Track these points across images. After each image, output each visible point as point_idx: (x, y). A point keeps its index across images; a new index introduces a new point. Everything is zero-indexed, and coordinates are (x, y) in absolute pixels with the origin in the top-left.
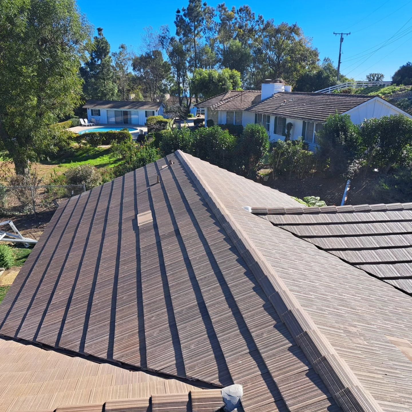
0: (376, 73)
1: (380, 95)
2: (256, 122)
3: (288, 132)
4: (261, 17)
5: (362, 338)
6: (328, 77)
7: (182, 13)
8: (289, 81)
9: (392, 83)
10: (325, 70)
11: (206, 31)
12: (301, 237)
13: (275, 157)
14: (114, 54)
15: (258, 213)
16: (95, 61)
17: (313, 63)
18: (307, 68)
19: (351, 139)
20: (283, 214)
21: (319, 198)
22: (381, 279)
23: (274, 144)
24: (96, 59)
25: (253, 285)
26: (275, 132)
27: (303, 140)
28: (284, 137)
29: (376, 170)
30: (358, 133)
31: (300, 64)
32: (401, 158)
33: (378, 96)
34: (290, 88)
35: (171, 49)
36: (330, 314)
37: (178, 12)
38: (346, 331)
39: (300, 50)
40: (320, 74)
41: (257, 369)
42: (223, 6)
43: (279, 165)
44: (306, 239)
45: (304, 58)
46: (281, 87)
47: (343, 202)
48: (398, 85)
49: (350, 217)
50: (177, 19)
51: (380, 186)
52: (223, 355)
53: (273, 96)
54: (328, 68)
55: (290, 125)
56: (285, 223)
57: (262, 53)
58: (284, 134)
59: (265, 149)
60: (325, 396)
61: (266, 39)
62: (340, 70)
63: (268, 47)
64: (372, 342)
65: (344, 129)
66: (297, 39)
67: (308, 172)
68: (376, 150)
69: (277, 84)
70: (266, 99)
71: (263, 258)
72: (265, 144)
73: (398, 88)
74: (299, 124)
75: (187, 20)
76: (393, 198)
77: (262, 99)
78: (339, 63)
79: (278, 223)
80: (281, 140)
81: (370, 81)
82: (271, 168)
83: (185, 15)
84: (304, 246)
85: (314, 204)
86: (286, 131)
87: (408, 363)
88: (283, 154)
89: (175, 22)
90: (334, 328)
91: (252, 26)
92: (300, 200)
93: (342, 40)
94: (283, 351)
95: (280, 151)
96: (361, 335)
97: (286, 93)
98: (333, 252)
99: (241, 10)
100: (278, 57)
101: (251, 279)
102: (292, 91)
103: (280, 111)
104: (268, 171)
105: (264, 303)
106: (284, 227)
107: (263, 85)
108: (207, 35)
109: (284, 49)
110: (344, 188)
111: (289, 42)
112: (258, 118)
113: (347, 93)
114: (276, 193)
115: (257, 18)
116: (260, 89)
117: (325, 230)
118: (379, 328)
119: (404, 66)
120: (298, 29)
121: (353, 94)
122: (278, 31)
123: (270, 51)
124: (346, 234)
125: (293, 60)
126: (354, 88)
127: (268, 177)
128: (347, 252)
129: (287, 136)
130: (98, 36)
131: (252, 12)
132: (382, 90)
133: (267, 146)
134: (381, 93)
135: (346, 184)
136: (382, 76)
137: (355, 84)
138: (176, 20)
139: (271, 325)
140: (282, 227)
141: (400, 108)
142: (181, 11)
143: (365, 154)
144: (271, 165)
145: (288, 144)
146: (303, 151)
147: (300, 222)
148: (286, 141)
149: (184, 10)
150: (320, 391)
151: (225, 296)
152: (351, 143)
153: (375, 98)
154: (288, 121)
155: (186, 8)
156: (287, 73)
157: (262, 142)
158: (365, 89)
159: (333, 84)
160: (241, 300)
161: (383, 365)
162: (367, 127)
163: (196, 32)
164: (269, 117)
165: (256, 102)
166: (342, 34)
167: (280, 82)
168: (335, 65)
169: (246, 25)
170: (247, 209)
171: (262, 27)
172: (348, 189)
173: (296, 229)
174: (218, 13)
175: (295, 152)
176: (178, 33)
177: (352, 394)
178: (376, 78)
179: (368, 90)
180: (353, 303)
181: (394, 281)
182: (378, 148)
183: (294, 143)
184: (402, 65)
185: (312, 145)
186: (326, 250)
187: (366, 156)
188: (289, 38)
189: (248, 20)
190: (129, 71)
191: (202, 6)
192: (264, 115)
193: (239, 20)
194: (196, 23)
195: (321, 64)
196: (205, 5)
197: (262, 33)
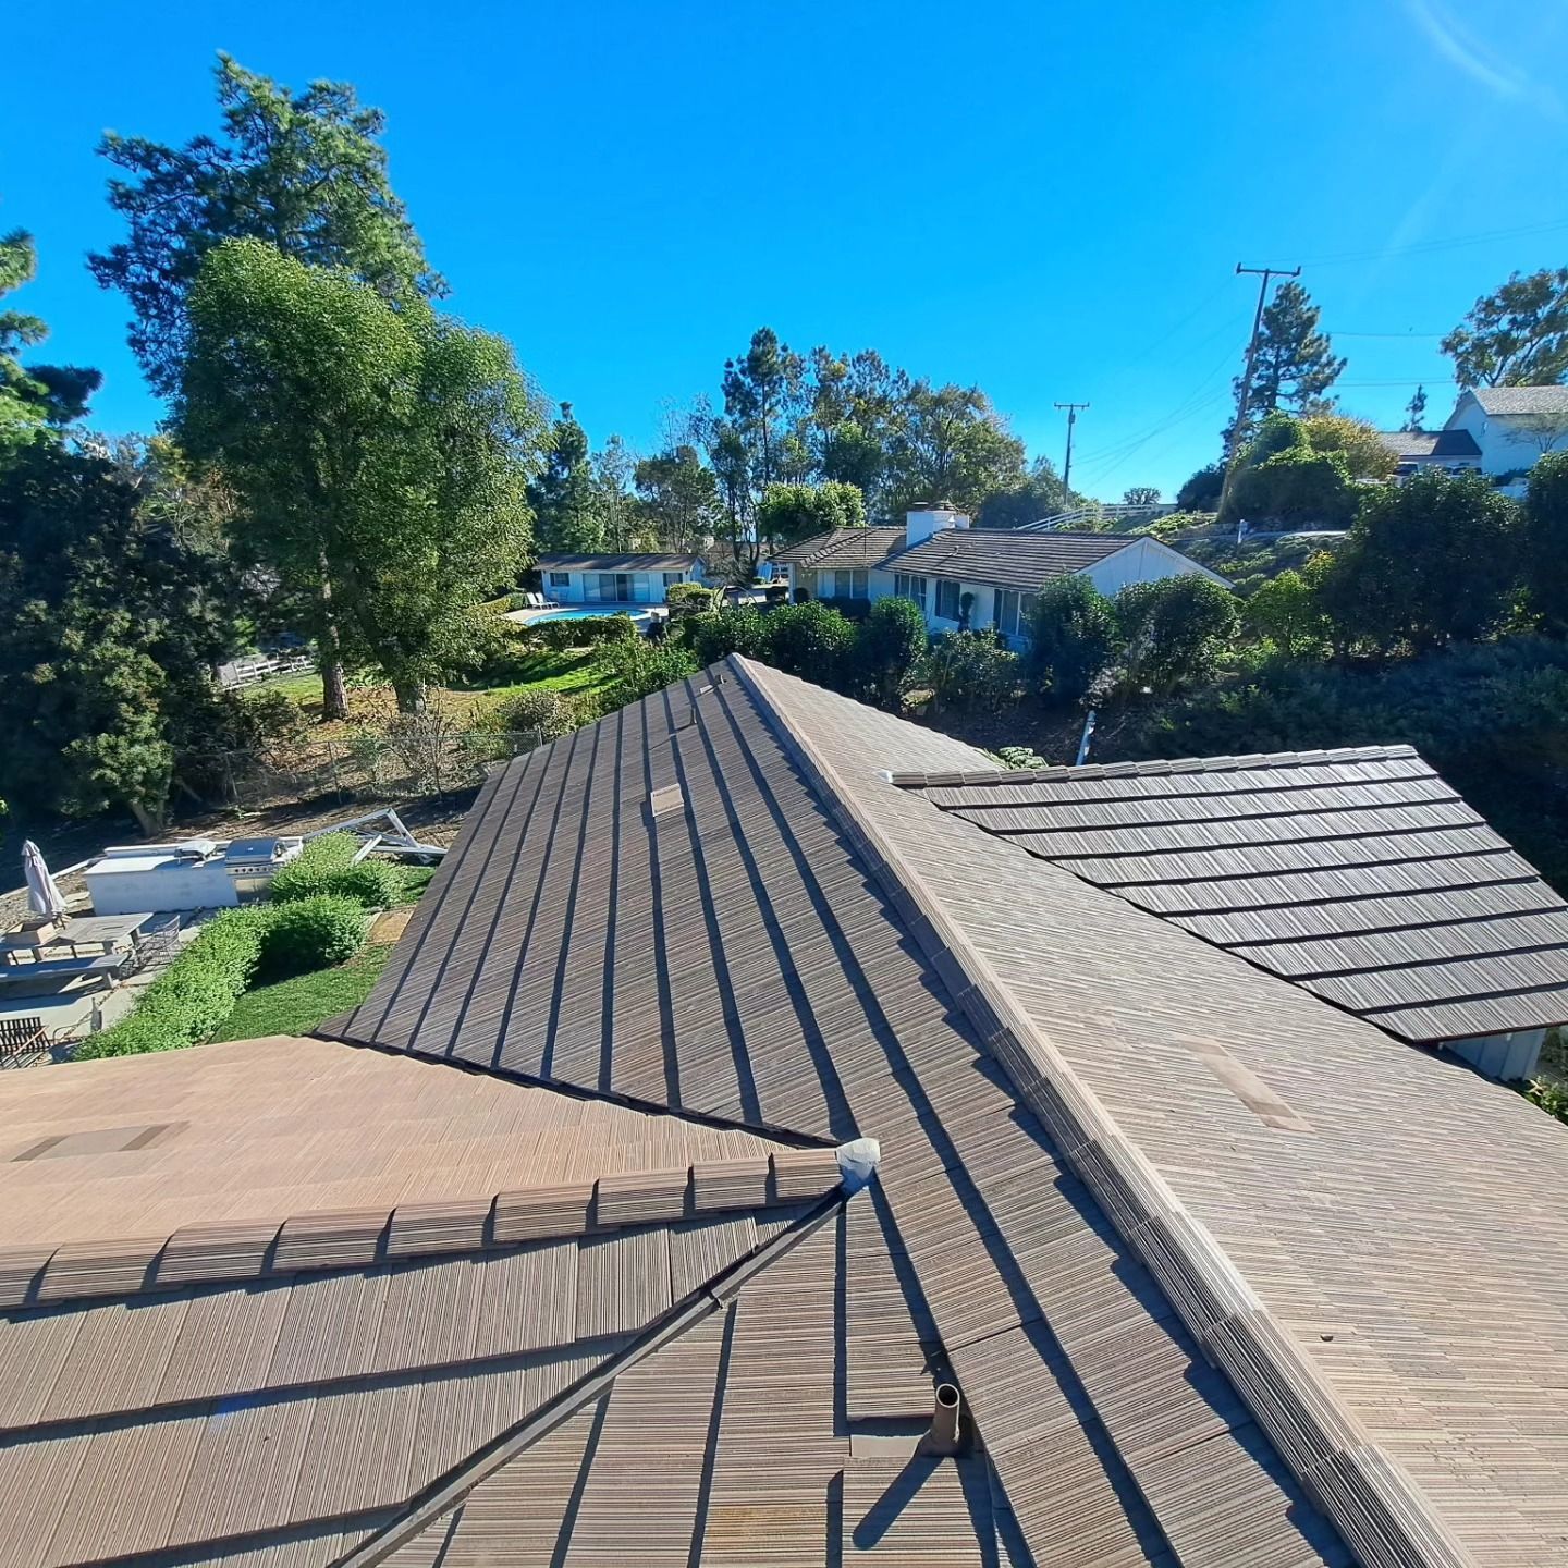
0: (1144, 487)
1: (1153, 532)
2: (897, 592)
3: (965, 612)
4: (903, 374)
5: (1123, 1038)
6: (1044, 496)
7: (736, 368)
8: (963, 506)
9: (1178, 508)
10: (1039, 481)
11: (789, 404)
12: (995, 833)
13: (938, 665)
14: (597, 457)
15: (907, 784)
16: (557, 472)
17: (1014, 468)
18: (1001, 478)
19: (1096, 626)
20: (959, 785)
21: (1031, 751)
22: (1161, 916)
23: (937, 638)
24: (559, 468)
25: (900, 936)
26: (937, 614)
27: (996, 628)
28: (957, 623)
29: (1147, 690)
30: (1110, 614)
31: (986, 469)
32: (1198, 663)
33: (1149, 535)
34: (966, 521)
35: (715, 442)
36: (1059, 990)
37: (730, 365)
38: (1090, 1024)
39: (986, 441)
40: (1027, 490)
41: (910, 1105)
42: (821, 350)
43: (947, 682)
44: (1006, 837)
45: (992, 457)
46: (948, 517)
47: (1080, 758)
48: (1189, 511)
49: (1095, 790)
50: (726, 380)
51: (1155, 723)
52: (837, 1079)
53: (929, 538)
54: (1045, 477)
55: (969, 598)
56: (963, 803)
57: (906, 448)
58: (956, 617)
59: (918, 649)
60: (1048, 1158)
61: (913, 418)
62: (1069, 481)
63: (918, 435)
64: (1144, 1044)
65: (1080, 603)
66: (979, 417)
67: (1009, 696)
68: (1147, 649)
69: (939, 514)
70: (917, 545)
71: (918, 880)
72: (918, 639)
73: (1189, 518)
74: (987, 596)
75: (748, 381)
76: (1182, 747)
77: (908, 544)
78: (1068, 466)
79: (947, 804)
80: (949, 628)
81: (1131, 503)
82: (931, 688)
83: (743, 372)
84: (1003, 851)
85: (1023, 762)
86: (961, 610)
87: (1216, 1086)
88: (954, 658)
89: (723, 387)
90: (1066, 1019)
91: (884, 392)
92: (992, 755)
93: (1072, 418)
94: (961, 1069)
95: (950, 653)
96: (1121, 1031)
97: (958, 530)
98: (1063, 863)
99: (860, 359)
100: (940, 456)
101: (893, 924)
102: (971, 526)
103: (948, 569)
104: (926, 694)
105: (922, 971)
106: (961, 813)
107: (910, 515)
108: (791, 412)
109: (952, 440)
110: (1082, 728)
111: (963, 424)
112: (902, 582)
113: (1084, 531)
114: (943, 739)
115: (893, 376)
116: (905, 524)
117: (1048, 818)
118: (1159, 1017)
119: (1200, 472)
120: (980, 397)
121: (1096, 530)
122: (939, 402)
123: (923, 444)
124: (1088, 824)
125: (971, 463)
126: (1099, 520)
127: (925, 708)
128: (1090, 861)
129: (963, 621)
130: (563, 420)
131: (883, 363)
132: (1157, 523)
133: (923, 642)
134: (1155, 529)
135: (1086, 721)
136: (1156, 493)
137: (1101, 510)
138: (724, 383)
139: (938, 1016)
140: (957, 812)
141: (1195, 560)
142: (735, 363)
143: (1124, 657)
144: (930, 681)
145: (966, 638)
146: (997, 652)
147: (995, 802)
148: (960, 631)
149: (740, 361)
150: (1038, 1148)
151: (840, 959)
152: (1095, 635)
153: (1142, 540)
154: (965, 589)
155: (744, 357)
156: (960, 488)
157: (911, 634)
158: (1120, 522)
159: (1055, 512)
160: (873, 967)
161: (1169, 1093)
162: (1128, 601)
163: (767, 407)
164: (924, 581)
165: (896, 550)
166: (1072, 406)
167: (946, 508)
168: (1059, 472)
169: (872, 390)
170: (885, 776)
171: (905, 393)
172: (1091, 730)
173: (985, 817)
174: (813, 366)
175: (980, 656)
176: (729, 410)
177: (1103, 1152)
178: (1143, 498)
179: (1130, 522)
180: (1104, 966)
181: (1186, 919)
182: (1151, 644)
183: (977, 634)
184: (1196, 471)
185: (1015, 638)
186: (1048, 859)
187: (1126, 661)
188: (961, 416)
189: (875, 379)
190: (627, 491)
191: (779, 351)
192: (915, 578)
193: (857, 380)
194: (766, 388)
195: (1029, 469)
196: (785, 349)
197: (906, 405)
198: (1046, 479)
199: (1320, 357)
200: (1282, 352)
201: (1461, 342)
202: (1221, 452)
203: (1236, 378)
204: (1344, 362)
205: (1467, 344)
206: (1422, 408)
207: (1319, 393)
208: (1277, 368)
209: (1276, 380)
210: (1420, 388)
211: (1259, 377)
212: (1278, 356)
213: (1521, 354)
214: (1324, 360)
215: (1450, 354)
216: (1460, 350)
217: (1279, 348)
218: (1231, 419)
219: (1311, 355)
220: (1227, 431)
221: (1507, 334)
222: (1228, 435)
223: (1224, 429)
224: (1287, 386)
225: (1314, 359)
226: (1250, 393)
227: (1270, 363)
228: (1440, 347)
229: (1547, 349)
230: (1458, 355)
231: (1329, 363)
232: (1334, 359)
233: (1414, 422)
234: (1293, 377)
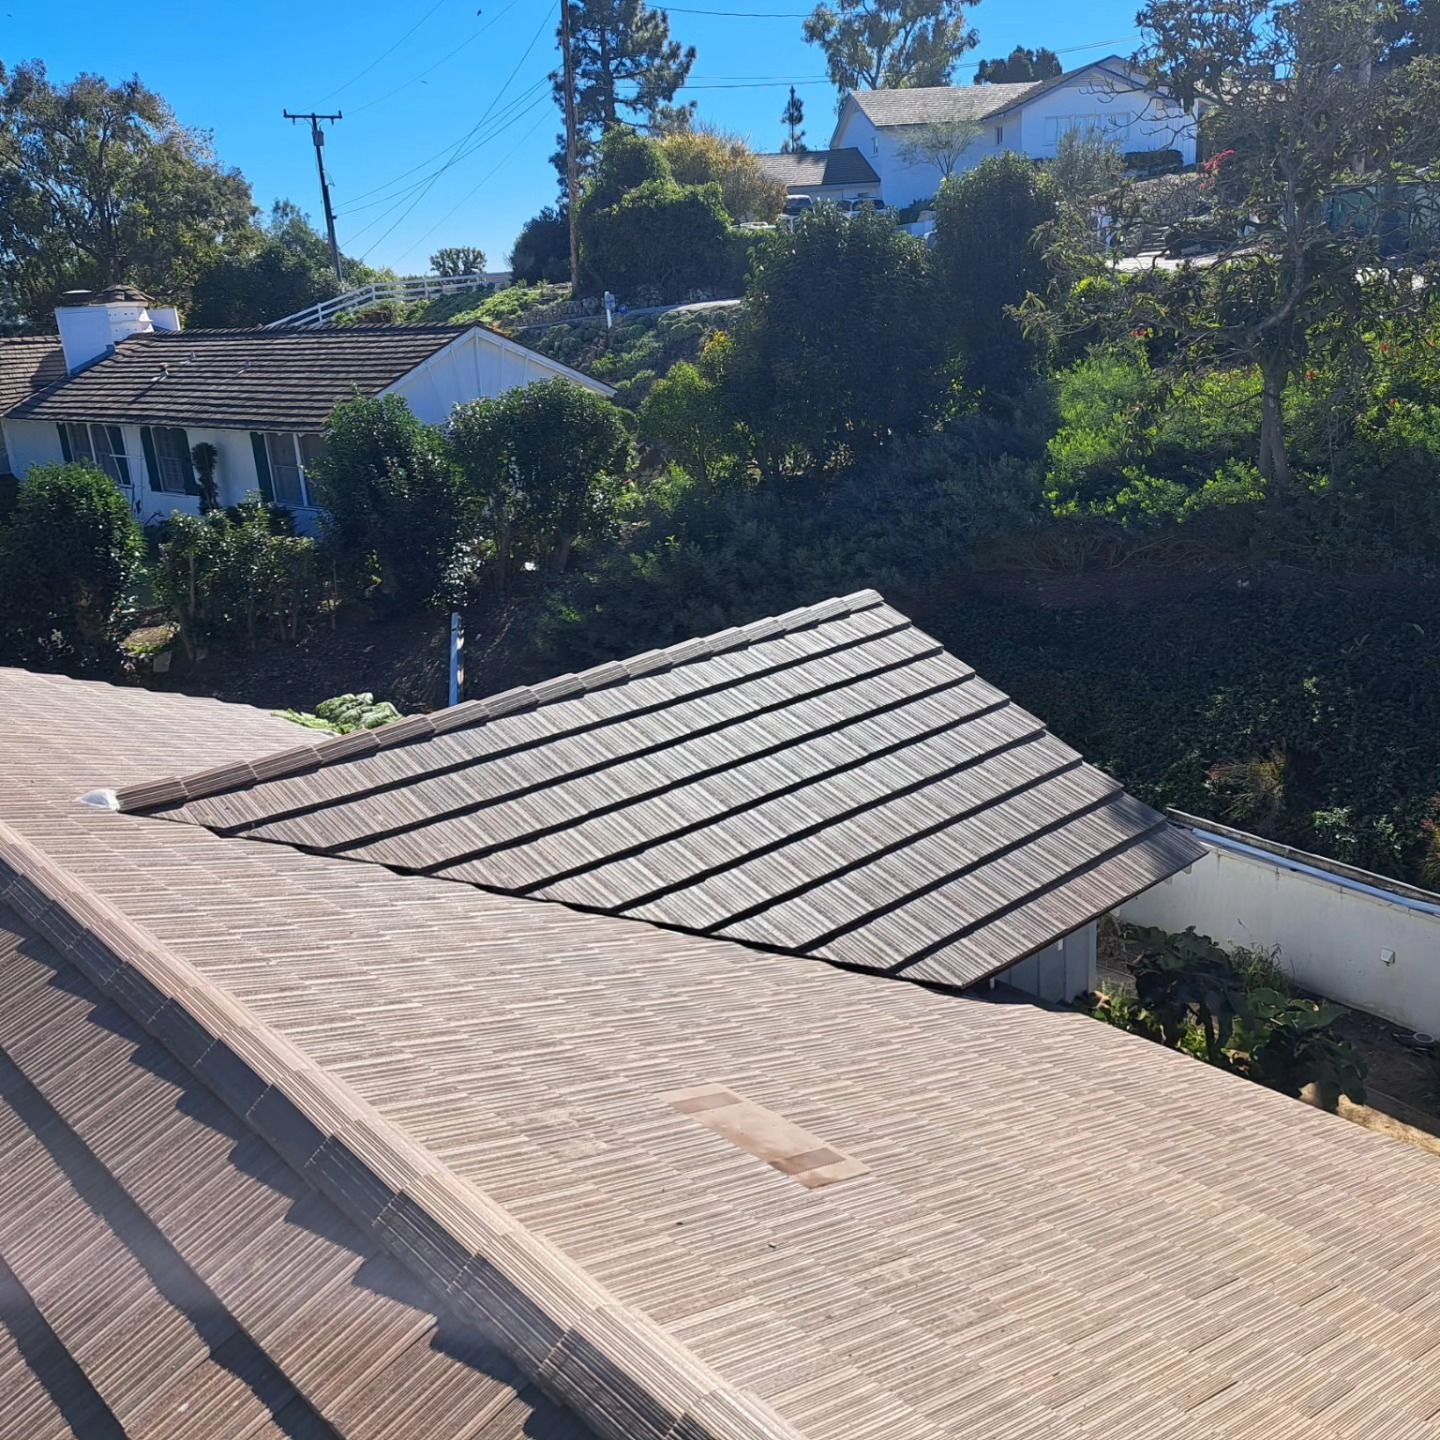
1: (486, 319)
2: (68, 458)
3: (207, 478)
5: (590, 1133)
6: (302, 270)
8: (164, 292)
9: (515, 278)
10: (288, 244)
12: (330, 852)
13: (175, 578)
15: (146, 804)
17: (238, 222)
18: (219, 239)
19: (430, 478)
20: (247, 785)
21: (369, 696)
22: (614, 912)
23: (158, 532)
25: (179, 1092)
26: (156, 486)
27: (265, 500)
28: (196, 500)
29: (529, 566)
30: (446, 455)
31: (189, 226)
32: (592, 516)
33: (478, 323)
34: (174, 320)
36: (477, 1090)
38: (537, 1131)
39: (177, 177)
40: (270, 259)
41: (255, 1402)
43: (198, 605)
44: (350, 853)
45: (198, 206)
46: (132, 316)
47: (453, 692)
48: (532, 284)
49: (479, 741)
51: (553, 614)
52: (107, 1410)
53: (109, 354)
54: (296, 235)
55: (207, 454)
56: (262, 815)
57: (28, 192)
58: (190, 489)
59: (130, 556)
60: (507, 1392)
61: (29, 137)
63: (46, 168)
64: (621, 1132)
65: (396, 444)
66: (155, 136)
67: (314, 613)
68: (516, 503)
69: (118, 309)
70: (86, 367)
71: (195, 977)
72: (125, 536)
73: (533, 293)
74: (239, 448)
76: (598, 644)
77: (69, 367)
78: (330, 218)
79: (234, 823)
80: (183, 510)
81: (445, 274)
82: (171, 620)
84: (348, 880)
85: (358, 718)
86: (197, 475)
87: (734, 1156)
88: (201, 560)
90: (497, 1136)
92: (305, 716)
93: (318, 138)
94: (341, 1292)
95: (191, 554)
96: (586, 1123)
97: (161, 335)
98: (452, 871)
100: (99, 205)
101: (162, 1074)
102: (187, 326)
103: (156, 405)
104: (164, 632)
105: (231, 1143)
106: (262, 831)
107: (61, 315)
109: (113, 177)
110: (447, 643)
111: (129, 148)
112: (73, 439)
113: (379, 322)
114: (209, 709)
116: (55, 331)
117: (410, 805)
118: (637, 1078)
120: (150, 99)
121: (399, 321)
122: (72, 107)
124: (479, 799)
125: (160, 216)
126: (400, 303)
127: (168, 656)
128: (493, 857)
129: (207, 496)
132: (489, 302)
133: (135, 540)
134: (488, 312)
135: (449, 631)
136: (479, 256)
137: (400, 288)
139: (278, 1216)
140: (253, 833)
141: (555, 358)
143: (484, 520)
144: (167, 609)
145: (215, 523)
146: (275, 540)
147: (317, 800)
148: (204, 511)
150: (488, 1382)
151: (69, 1175)
152: (430, 486)
153: (471, 332)
154: (195, 438)
156: (149, 261)
157: (109, 530)
158: (434, 305)
159: (328, 292)
160: (136, 1168)
161: (670, 1196)
162: (469, 430)
164: (116, 433)
165: (46, 382)
166: (312, 117)
167: (129, 298)
168: (318, 226)
170: (101, 800)
172: (460, 643)
173: (306, 829)
175: (249, 550)
177: (588, 1344)
178: (461, 267)
179: (446, 305)
180: (542, 1025)
181: (651, 906)
182: (520, 495)
183: (233, 514)
185: (303, 512)
186: (428, 872)
187: (489, 527)
188: (122, 132)
192: (96, 428)
195: (265, 223)
198: (298, 240)
199: (660, 45)
200: (608, 36)
201: (827, 27)
202: (557, 190)
203: (552, 76)
204: (691, 53)
205: (834, 30)
206: (800, 119)
208: (605, 60)
209: (608, 78)
210: (793, 91)
211: (585, 74)
212: (603, 42)
213: (897, 43)
214: (665, 49)
215: (817, 43)
216: (829, 37)
217: (603, 31)
218: (560, 137)
219: (647, 41)
220: (558, 155)
221: (875, 16)
222: (559, 161)
223: (553, 154)
224: (625, 88)
225: (653, 47)
226: (578, 98)
227: (595, 52)
228: (803, 33)
229: (921, 38)
230: (827, 45)
231: (674, 54)
232: (678, 47)
233: (795, 139)
234: (630, 75)
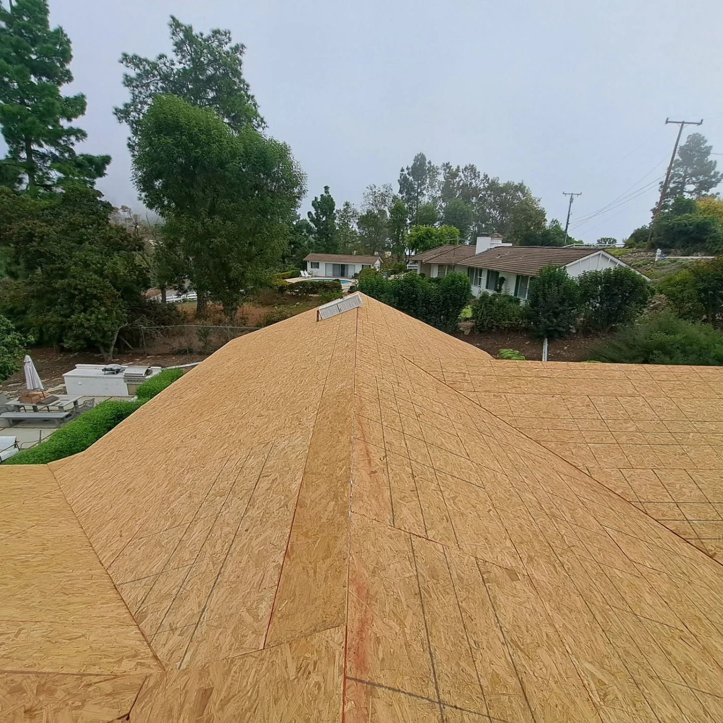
0: (608, 237)
4: (487, 176)
6: (554, 238)
7: (406, 172)
9: (625, 246)
10: (553, 231)
11: (430, 189)
14: (337, 211)
16: (320, 218)
17: (539, 223)
18: (532, 228)
24: (321, 216)
31: (525, 224)
35: (393, 205)
37: (402, 170)
39: (526, 210)
40: (546, 235)
42: (447, 164)
48: (630, 248)
50: (401, 177)
55: (503, 280)
57: (485, 212)
61: (490, 198)
62: (568, 231)
63: (492, 206)
66: (523, 198)
75: (411, 178)
78: (568, 224)
81: (599, 243)
83: (408, 174)
89: (399, 180)
91: (476, 185)
93: (571, 201)
99: (466, 168)
100: (502, 216)
107: (479, 239)
108: (430, 193)
111: (515, 201)
115: (482, 177)
119: (638, 229)
120: (525, 188)
122: (503, 190)
123: (494, 210)
130: (325, 194)
131: (477, 171)
138: (399, 178)
142: (405, 170)
149: (408, 169)
155: (410, 166)
163: (419, 190)
166: (572, 194)
168: (563, 227)
169: (471, 183)
171: (487, 185)
174: (443, 172)
176: (401, 192)
178: (607, 244)
184: (636, 229)
188: (514, 197)
189: (473, 179)
190: (353, 229)
191: (427, 164)
193: (464, 179)
194: (420, 182)
195: (548, 224)
196: (430, 163)
197: (487, 192)
198: (556, 230)
199: (710, 172)
200: (688, 169)
202: (651, 220)
207: (708, 191)
208: (684, 178)
209: (683, 184)
211: (674, 182)
212: (685, 172)
214: (712, 173)
217: (687, 168)
218: (657, 203)
219: (705, 171)
220: (654, 209)
222: (655, 211)
223: (652, 208)
224: (690, 187)
225: (707, 173)
226: (668, 190)
227: (681, 175)
231: (715, 176)
232: (718, 174)
234: (694, 183)
